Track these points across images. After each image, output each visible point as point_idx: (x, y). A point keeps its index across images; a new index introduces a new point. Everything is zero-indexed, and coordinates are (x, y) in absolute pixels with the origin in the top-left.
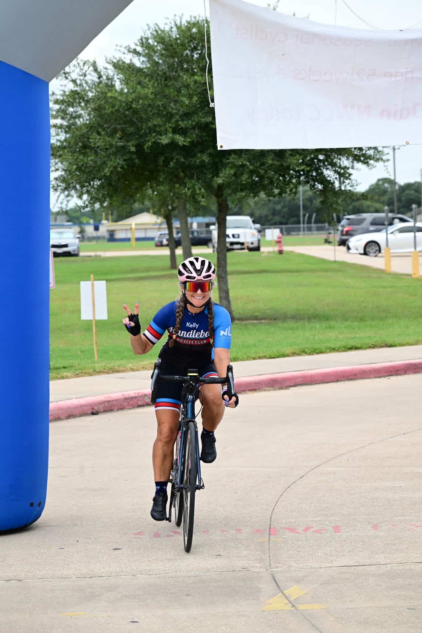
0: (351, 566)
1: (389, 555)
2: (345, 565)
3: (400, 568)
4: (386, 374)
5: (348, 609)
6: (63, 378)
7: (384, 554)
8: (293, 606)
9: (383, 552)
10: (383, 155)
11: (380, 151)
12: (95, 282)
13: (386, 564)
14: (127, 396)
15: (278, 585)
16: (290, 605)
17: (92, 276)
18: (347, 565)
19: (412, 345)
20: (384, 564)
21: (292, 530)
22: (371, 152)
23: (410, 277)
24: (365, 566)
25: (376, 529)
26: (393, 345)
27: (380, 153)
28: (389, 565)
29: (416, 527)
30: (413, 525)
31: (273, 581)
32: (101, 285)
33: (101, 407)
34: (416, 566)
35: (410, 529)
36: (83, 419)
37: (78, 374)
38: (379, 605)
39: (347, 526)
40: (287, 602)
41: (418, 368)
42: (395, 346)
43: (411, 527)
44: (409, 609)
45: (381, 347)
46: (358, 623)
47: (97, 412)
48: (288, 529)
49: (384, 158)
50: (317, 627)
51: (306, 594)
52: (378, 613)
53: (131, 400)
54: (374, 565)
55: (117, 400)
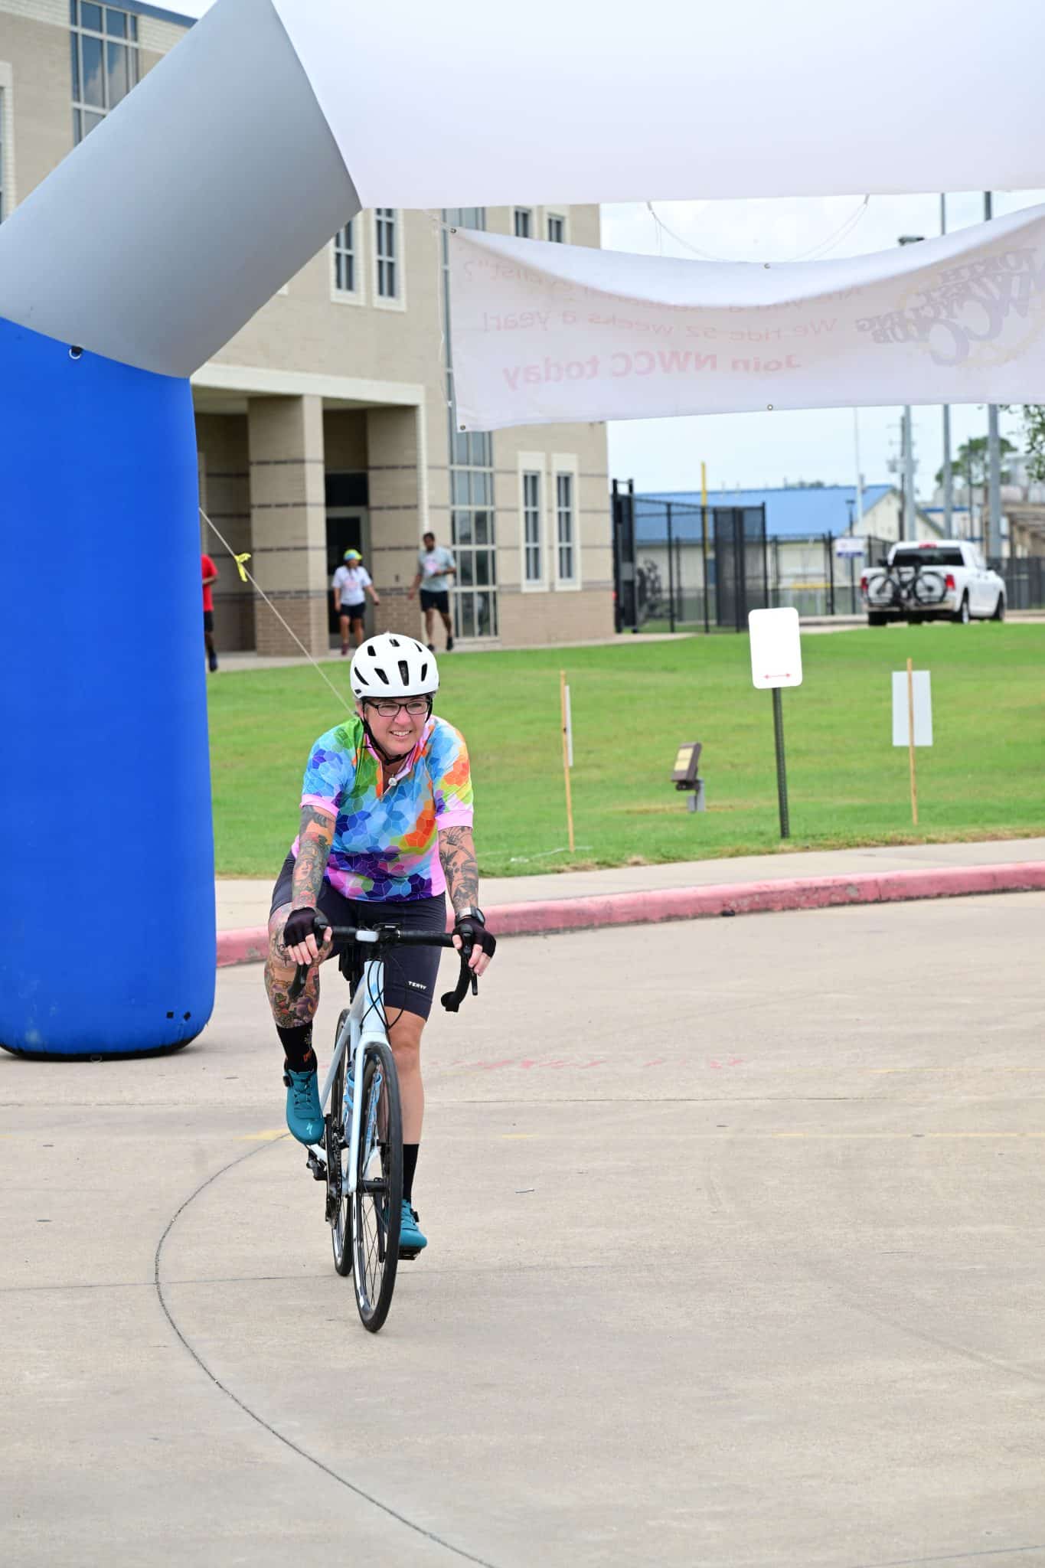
6: (772, 853)
12: (916, 674)
14: (807, 885)
17: (909, 661)
32: (923, 678)
33: (746, 902)
36: (699, 922)
37: (808, 848)
47: (733, 911)
53: (815, 893)
55: (782, 892)
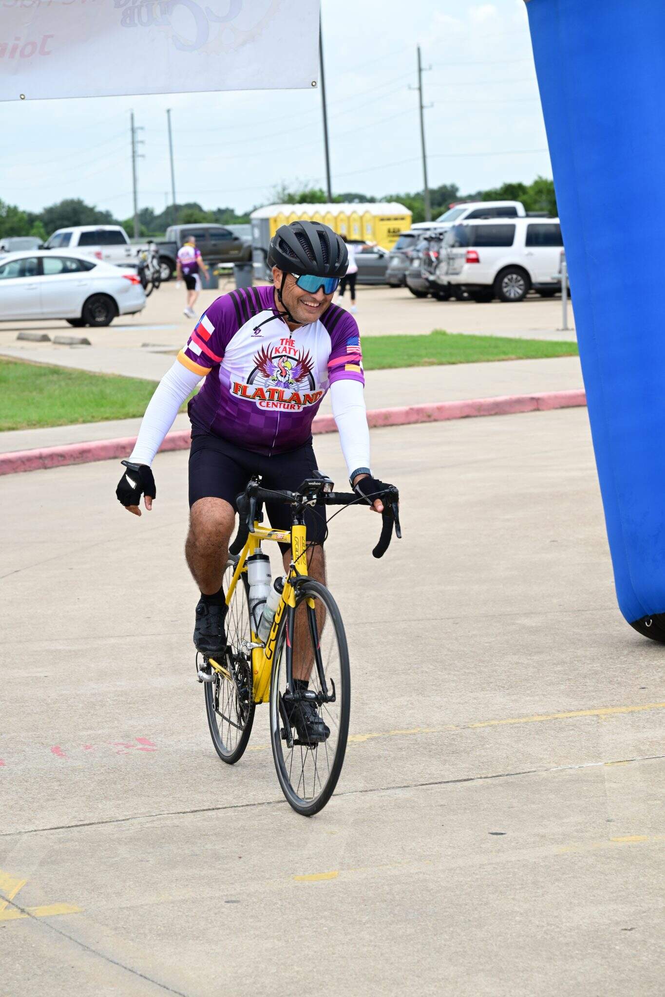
0: (69, 827)
1: (120, 802)
2: (59, 826)
3: (156, 824)
5: (121, 909)
7: (110, 800)
8: (23, 911)
9: (106, 797)
13: (128, 819)
16: (16, 909)
18: (61, 825)
20: (124, 820)
24: (94, 826)
28: (135, 821)
29: (127, 747)
30: (123, 744)
34: (181, 820)
35: (119, 751)
38: (171, 898)
39: (9, 753)
40: (7, 903)
43: (120, 747)
44: (228, 902)
46: (159, 935)
50: (93, 949)
51: (27, 884)
52: (180, 914)
54: (106, 822)
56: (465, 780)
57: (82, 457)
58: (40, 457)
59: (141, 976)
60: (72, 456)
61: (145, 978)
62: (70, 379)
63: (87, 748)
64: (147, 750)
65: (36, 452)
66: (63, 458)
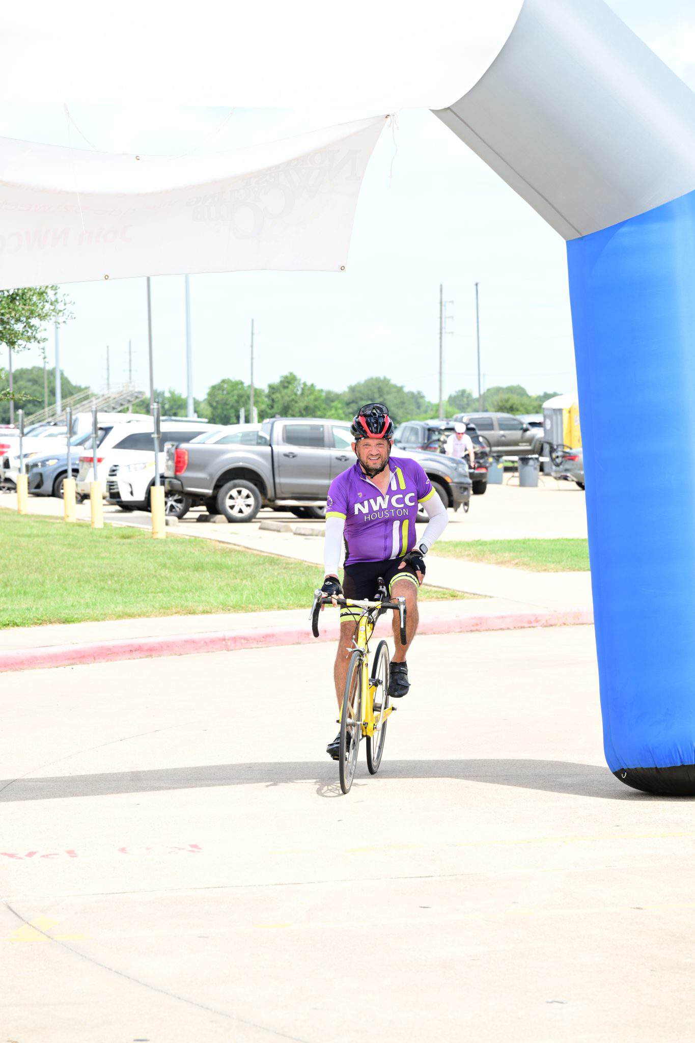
0: (107, 894)
1: (153, 881)
2: (100, 893)
3: (174, 894)
4: (66, 662)
5: (121, 938)
7: (147, 879)
8: (49, 937)
9: (144, 878)
10: (36, 333)
11: (33, 326)
13: (154, 891)
15: (18, 915)
16: (44, 936)
19: (97, 620)
20: (150, 891)
21: (12, 856)
22: (19, 327)
23: (61, 521)
24: (126, 894)
25: (126, 853)
26: (70, 620)
27: (33, 328)
28: (158, 892)
29: (180, 849)
30: (176, 847)
31: (10, 912)
34: (194, 893)
35: (172, 852)
38: (160, 934)
39: (85, 850)
40: (39, 933)
41: (114, 653)
42: (73, 621)
43: (174, 849)
44: (199, 937)
45: (51, 623)
48: (5, 854)
49: (38, 336)
51: (59, 924)
54: (137, 892)
56: (426, 877)
57: (265, 641)
58: (224, 639)
59: (115, 971)
60: (255, 639)
61: (117, 973)
62: (285, 568)
63: (148, 849)
64: (193, 851)
65: (220, 635)
66: (246, 641)
